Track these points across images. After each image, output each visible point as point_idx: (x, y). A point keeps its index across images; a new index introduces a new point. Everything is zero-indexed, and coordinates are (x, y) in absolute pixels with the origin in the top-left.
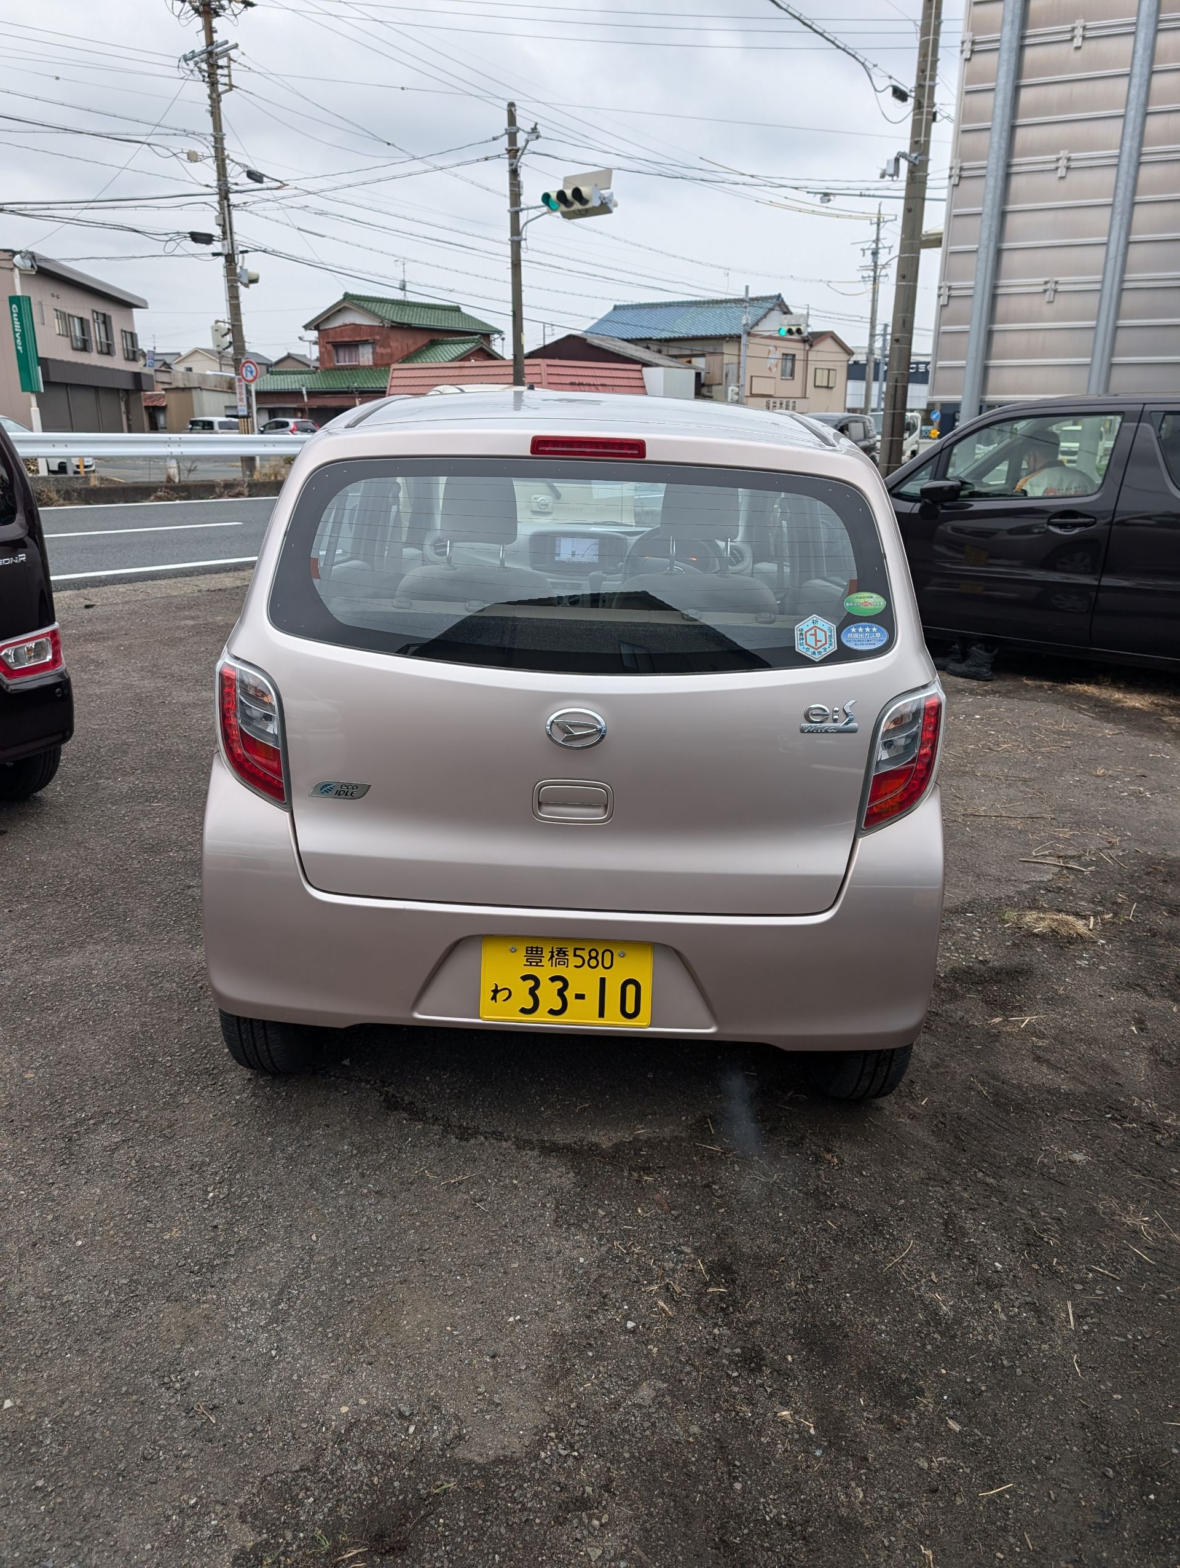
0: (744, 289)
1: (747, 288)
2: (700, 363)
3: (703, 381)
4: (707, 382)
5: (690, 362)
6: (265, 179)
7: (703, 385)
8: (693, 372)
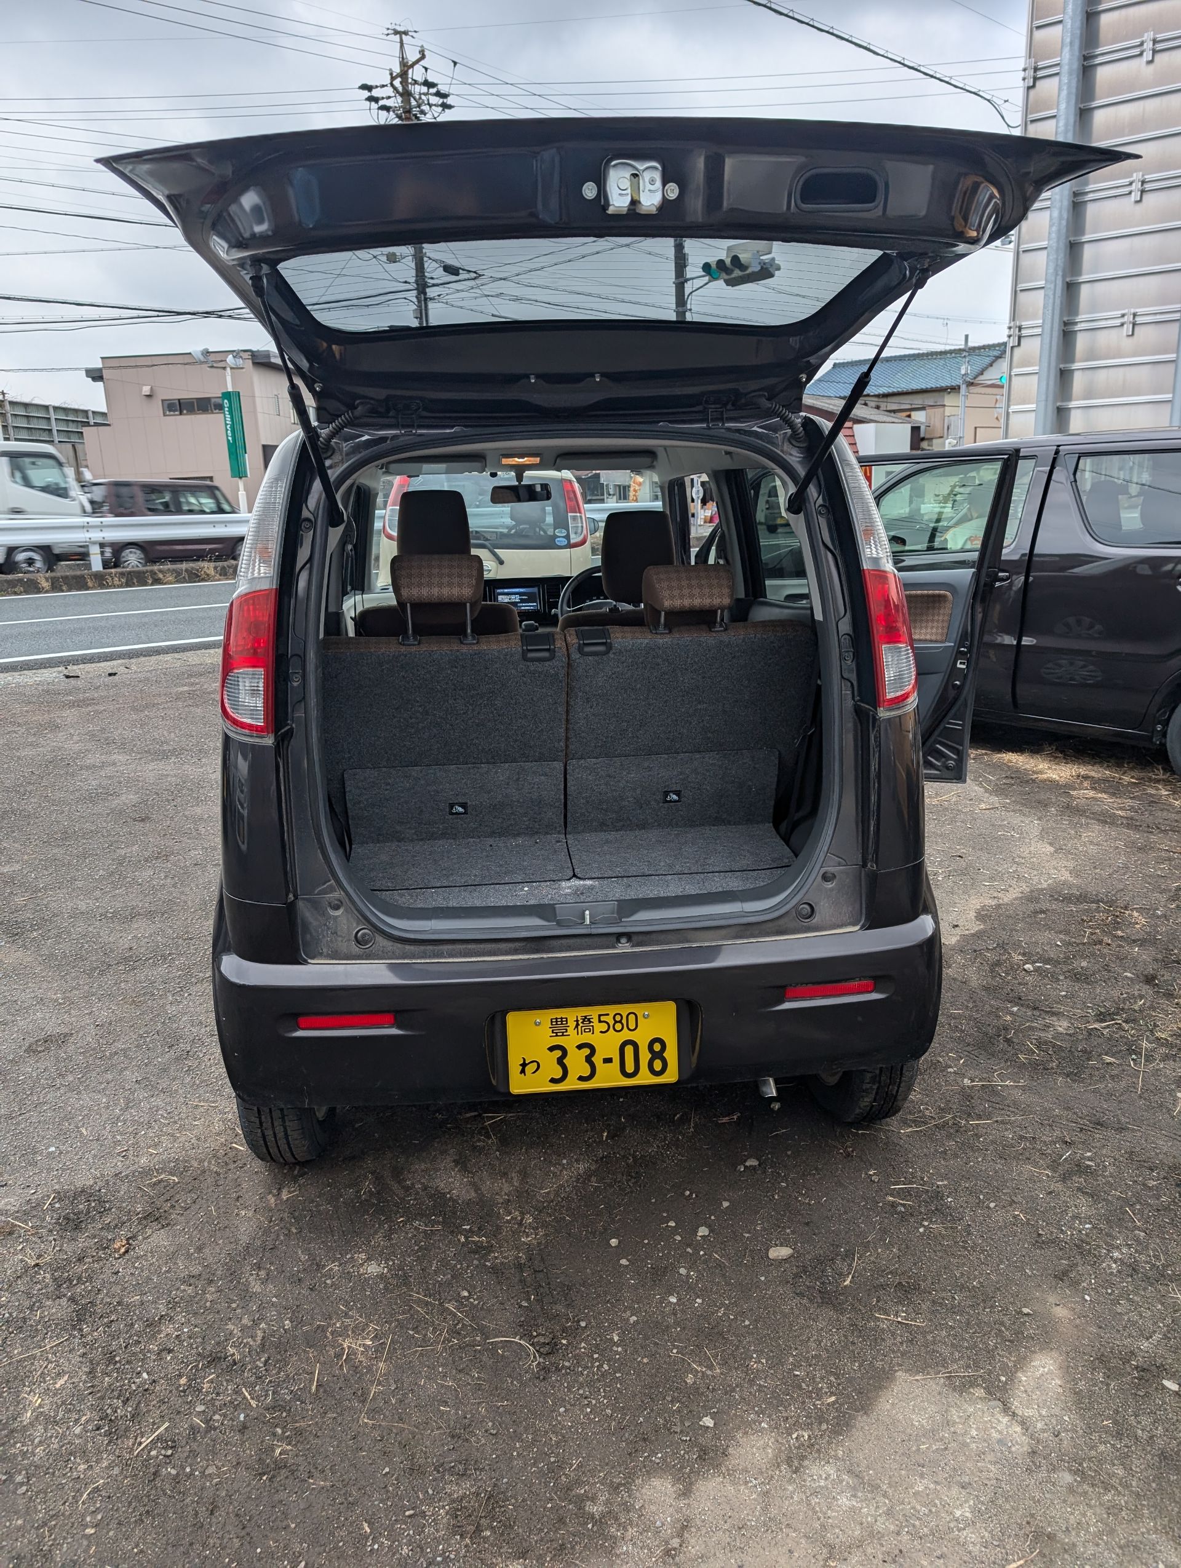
0: (963, 338)
1: (967, 337)
2: (919, 417)
3: (922, 435)
4: (927, 436)
5: (909, 416)
6: (461, 271)
7: (923, 439)
8: (908, 427)
